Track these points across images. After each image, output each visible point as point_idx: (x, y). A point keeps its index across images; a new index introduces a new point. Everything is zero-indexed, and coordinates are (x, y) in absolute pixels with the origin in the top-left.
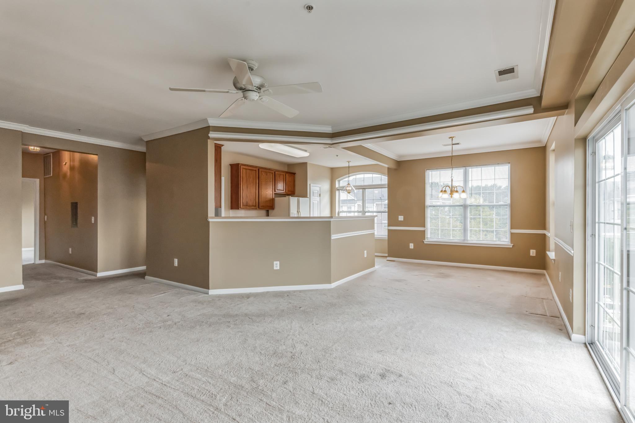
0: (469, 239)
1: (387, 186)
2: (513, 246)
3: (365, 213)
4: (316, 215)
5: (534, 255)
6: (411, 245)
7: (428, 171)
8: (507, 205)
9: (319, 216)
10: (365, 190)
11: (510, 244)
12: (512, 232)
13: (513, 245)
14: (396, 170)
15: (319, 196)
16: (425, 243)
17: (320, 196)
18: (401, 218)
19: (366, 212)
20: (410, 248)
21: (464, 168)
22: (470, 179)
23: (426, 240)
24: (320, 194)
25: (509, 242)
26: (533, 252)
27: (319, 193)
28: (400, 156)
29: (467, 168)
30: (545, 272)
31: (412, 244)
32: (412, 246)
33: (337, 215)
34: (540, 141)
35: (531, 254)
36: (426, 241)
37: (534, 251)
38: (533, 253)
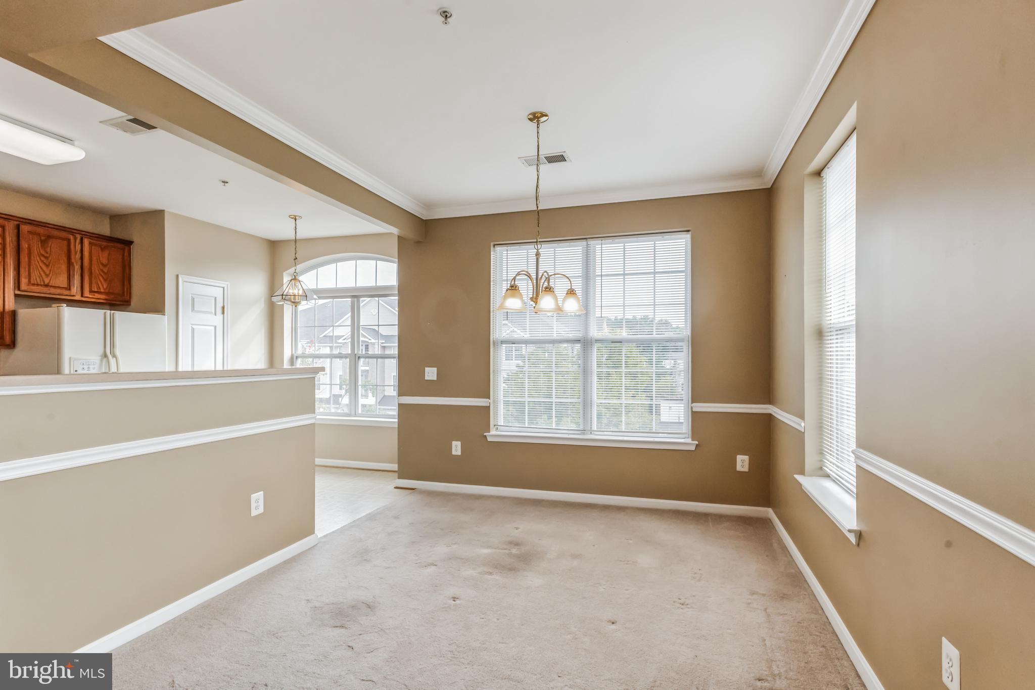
0: (596, 429)
1: (397, 293)
2: (697, 446)
3: (357, 359)
4: (207, 364)
5: (746, 469)
6: (456, 446)
7: (498, 249)
8: (682, 340)
9: (219, 367)
10: (358, 302)
11: (689, 441)
12: (694, 410)
13: (697, 442)
14: (418, 243)
15: (219, 310)
16: (489, 439)
17: (223, 313)
18: (431, 373)
19: (359, 358)
20: (454, 453)
21: (584, 243)
22: (598, 303)
23: (493, 432)
24: (223, 308)
25: (687, 436)
26: (743, 461)
27: (220, 305)
28: (428, 205)
29: (591, 242)
30: (770, 512)
31: (459, 444)
32: (457, 448)
33: (286, 365)
34: (758, 173)
35: (739, 468)
36: (493, 434)
37: (746, 458)
38: (742, 463)
